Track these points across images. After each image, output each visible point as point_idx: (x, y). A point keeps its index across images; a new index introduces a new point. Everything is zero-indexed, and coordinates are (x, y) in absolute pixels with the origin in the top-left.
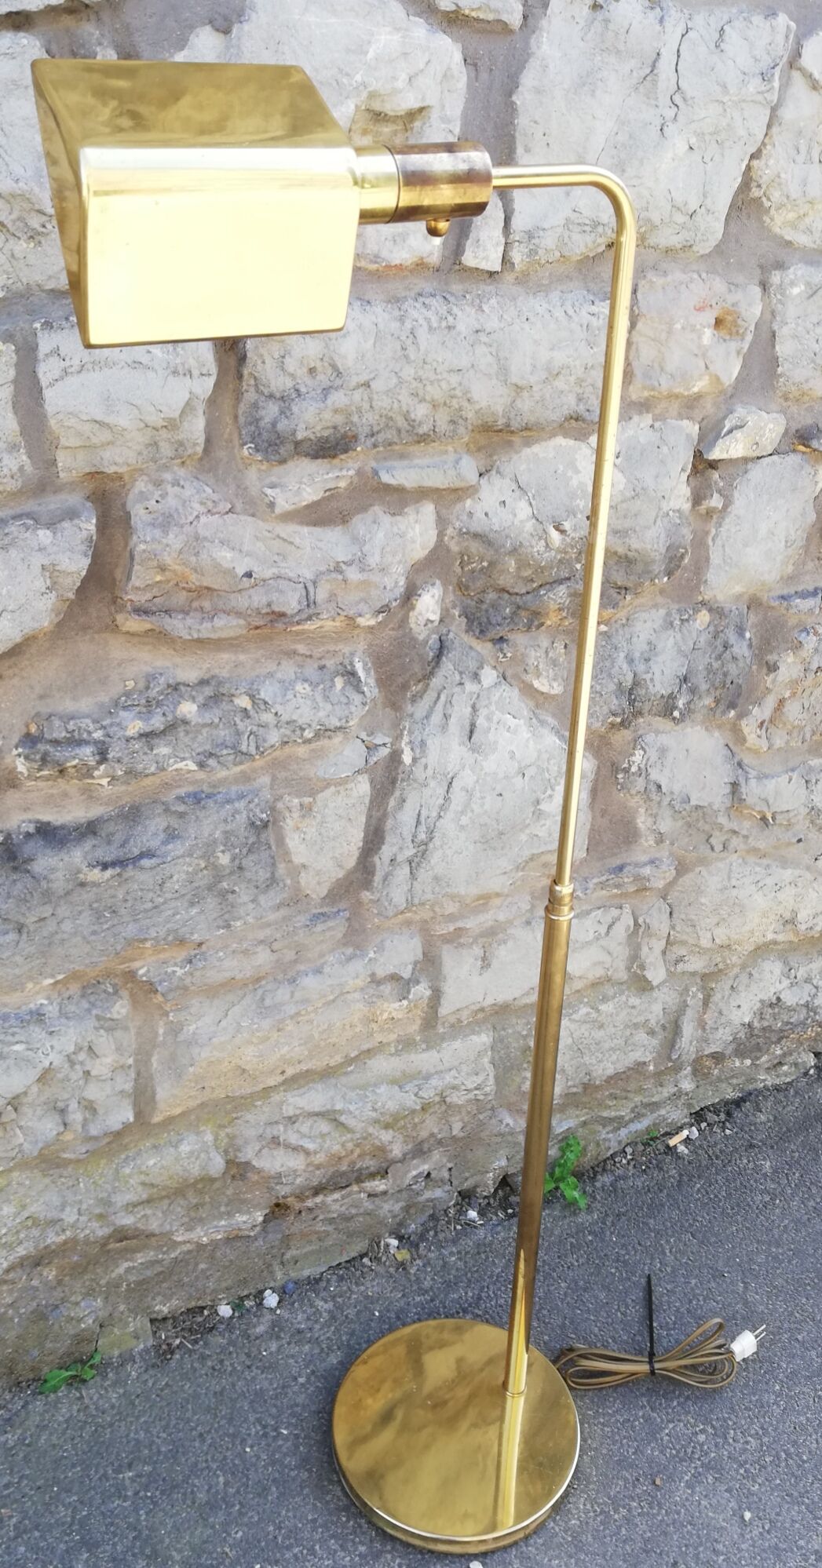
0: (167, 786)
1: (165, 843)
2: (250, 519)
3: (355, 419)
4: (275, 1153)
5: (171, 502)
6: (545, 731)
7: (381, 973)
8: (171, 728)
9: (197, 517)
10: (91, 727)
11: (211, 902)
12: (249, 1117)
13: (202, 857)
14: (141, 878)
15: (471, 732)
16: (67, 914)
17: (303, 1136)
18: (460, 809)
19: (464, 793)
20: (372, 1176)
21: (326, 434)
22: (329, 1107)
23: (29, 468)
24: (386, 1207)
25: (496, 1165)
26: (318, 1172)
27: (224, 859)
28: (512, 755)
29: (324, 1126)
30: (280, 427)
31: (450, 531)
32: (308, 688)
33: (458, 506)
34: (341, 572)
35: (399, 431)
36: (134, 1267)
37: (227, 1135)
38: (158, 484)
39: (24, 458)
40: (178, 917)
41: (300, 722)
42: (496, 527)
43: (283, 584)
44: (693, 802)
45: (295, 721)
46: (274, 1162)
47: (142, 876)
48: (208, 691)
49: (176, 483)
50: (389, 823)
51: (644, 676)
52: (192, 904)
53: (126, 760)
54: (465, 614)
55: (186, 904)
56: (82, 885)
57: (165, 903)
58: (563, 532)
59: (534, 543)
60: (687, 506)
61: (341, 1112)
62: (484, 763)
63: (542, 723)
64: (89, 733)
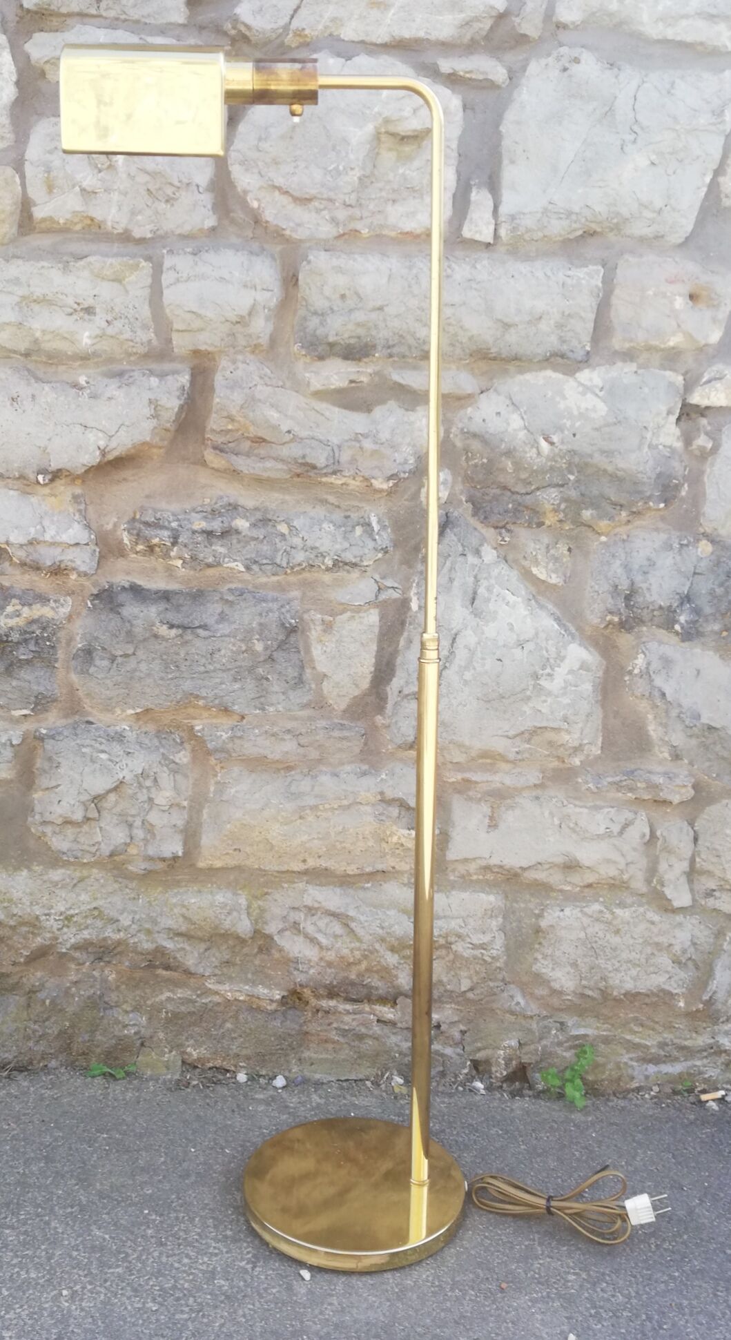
0: (223, 579)
1: (217, 622)
2: (294, 394)
3: (374, 333)
4: (296, 938)
5: (239, 373)
6: (543, 614)
7: (390, 794)
8: (226, 533)
9: (256, 385)
10: (171, 518)
11: (250, 684)
12: (277, 896)
13: (242, 640)
14: (199, 646)
15: (474, 599)
16: (144, 658)
17: (320, 931)
18: (463, 664)
19: (467, 651)
20: (383, 1000)
21: (352, 341)
22: (342, 910)
23: (155, 342)
24: (394, 1039)
25: (506, 1043)
26: (329, 971)
27: (259, 647)
28: (511, 628)
29: (337, 928)
30: (318, 332)
31: (454, 430)
32: (332, 528)
33: (462, 412)
34: (359, 441)
35: (410, 347)
36: (173, 999)
37: (259, 907)
38: (234, 362)
39: (153, 335)
40: (224, 686)
41: (322, 549)
42: (491, 431)
43: (314, 443)
44: (704, 720)
45: (316, 548)
46: (295, 946)
47: (198, 643)
48: (259, 515)
49: (244, 362)
50: (399, 660)
51: (641, 585)
52: (235, 680)
53: (190, 547)
54: (470, 500)
55: (231, 678)
56: (156, 636)
57: (214, 671)
58: (552, 444)
59: (527, 449)
60: (679, 445)
61: (352, 919)
62: (485, 628)
63: (542, 607)
64: (169, 522)
